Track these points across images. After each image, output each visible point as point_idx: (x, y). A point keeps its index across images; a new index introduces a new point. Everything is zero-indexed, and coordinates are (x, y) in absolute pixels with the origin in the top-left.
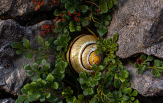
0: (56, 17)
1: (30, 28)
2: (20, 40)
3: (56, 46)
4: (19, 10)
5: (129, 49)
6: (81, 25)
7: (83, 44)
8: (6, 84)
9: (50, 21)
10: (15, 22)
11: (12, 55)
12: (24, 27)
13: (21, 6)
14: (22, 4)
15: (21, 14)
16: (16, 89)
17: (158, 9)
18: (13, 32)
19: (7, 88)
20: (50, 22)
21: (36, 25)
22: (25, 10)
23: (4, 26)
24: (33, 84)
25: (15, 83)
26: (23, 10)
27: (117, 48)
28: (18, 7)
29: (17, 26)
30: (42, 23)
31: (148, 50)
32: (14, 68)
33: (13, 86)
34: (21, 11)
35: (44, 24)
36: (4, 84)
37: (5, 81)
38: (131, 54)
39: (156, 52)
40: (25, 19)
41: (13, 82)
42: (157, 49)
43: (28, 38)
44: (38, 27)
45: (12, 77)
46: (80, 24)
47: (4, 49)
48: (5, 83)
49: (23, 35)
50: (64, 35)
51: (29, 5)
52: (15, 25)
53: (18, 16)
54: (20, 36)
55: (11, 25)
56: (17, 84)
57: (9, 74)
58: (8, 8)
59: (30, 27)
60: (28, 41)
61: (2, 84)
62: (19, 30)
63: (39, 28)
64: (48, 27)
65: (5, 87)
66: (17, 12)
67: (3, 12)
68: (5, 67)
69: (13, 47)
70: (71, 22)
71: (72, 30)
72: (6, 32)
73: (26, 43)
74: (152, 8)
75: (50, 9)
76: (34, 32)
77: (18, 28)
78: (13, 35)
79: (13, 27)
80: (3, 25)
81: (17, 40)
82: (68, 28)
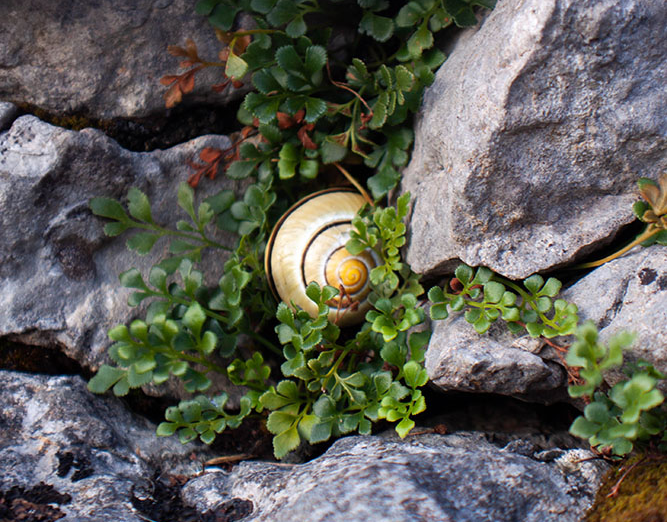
0: (243, 126)
1: (155, 159)
2: (120, 193)
3: (239, 221)
4: (122, 101)
5: (432, 244)
6: (319, 159)
7: (314, 220)
8: (65, 328)
9: (226, 139)
10: (104, 138)
11: (93, 238)
12: (136, 154)
13: (130, 88)
14: (131, 81)
15: (129, 113)
16: (96, 348)
17: (486, 130)
18: (99, 168)
19: (69, 340)
20: (225, 141)
21: (177, 150)
22: (142, 102)
23: (69, 149)
24: (138, 329)
25: (96, 327)
26: (135, 99)
27: (404, 240)
28: (121, 90)
29: (110, 148)
30: (198, 142)
31: (471, 251)
32: (97, 279)
33: (88, 336)
34: (129, 105)
35: (203, 148)
36: (59, 325)
37: (63, 316)
38: (437, 261)
39: (499, 258)
40: (142, 128)
41: (90, 324)
42: (501, 251)
43: (149, 187)
44: (182, 156)
45: (86, 307)
46: (315, 154)
47: (69, 216)
48: (64, 323)
49: (130, 177)
50: (260, 187)
51: (154, 86)
52: (106, 146)
53: (119, 119)
54: (119, 180)
55: (91, 144)
56: (102, 331)
57: (77, 297)
58: (87, 94)
59: (157, 152)
60: (144, 197)
61: (54, 327)
62: (115, 162)
63: (187, 160)
64: (214, 156)
65: (63, 338)
66: (115, 105)
67: (73, 103)
68: (67, 273)
69: (95, 212)
70: (285, 147)
71: (285, 174)
72: (77, 165)
73: (137, 201)
74: (471, 127)
75: (227, 99)
76: (167, 170)
77: (114, 156)
78: (96, 177)
79: (97, 151)
80: (66, 145)
81: (110, 194)
82: (276, 164)
